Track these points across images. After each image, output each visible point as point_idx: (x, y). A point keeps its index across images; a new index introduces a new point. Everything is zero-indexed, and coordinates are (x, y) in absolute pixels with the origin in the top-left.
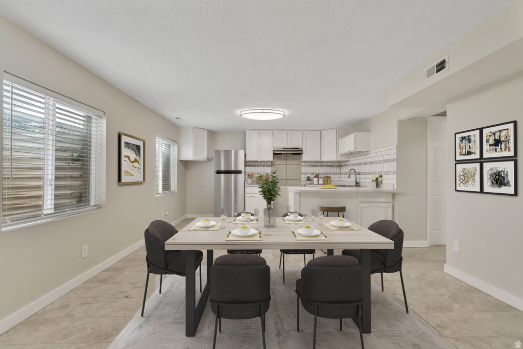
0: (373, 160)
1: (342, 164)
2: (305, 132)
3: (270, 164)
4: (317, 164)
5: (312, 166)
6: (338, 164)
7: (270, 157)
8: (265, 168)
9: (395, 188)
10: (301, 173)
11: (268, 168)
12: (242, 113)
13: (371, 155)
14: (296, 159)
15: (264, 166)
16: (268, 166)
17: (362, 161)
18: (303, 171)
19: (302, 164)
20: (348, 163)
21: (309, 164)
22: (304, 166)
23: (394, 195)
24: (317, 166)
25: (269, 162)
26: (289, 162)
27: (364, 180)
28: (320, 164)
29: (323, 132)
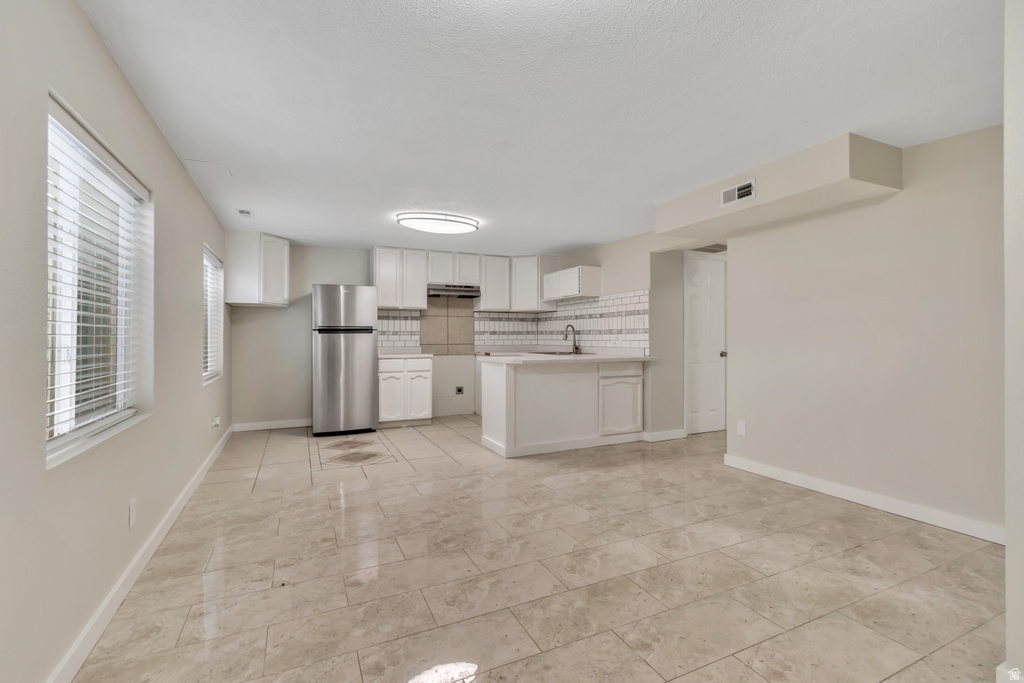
0: (605, 311)
1: (540, 316)
2: (484, 258)
3: (418, 314)
4: (501, 316)
5: (493, 319)
6: (533, 316)
7: (422, 303)
8: (409, 322)
9: (647, 353)
10: (474, 333)
11: (415, 322)
12: (400, 217)
13: (601, 304)
14: (466, 307)
15: (406, 318)
16: (413, 318)
17: (584, 312)
18: (476, 329)
19: (476, 315)
20: (555, 315)
21: (486, 315)
22: (480, 319)
23: (644, 364)
24: (500, 319)
25: (416, 310)
26: (452, 312)
27: (588, 344)
28: (506, 316)
29: (514, 260)
